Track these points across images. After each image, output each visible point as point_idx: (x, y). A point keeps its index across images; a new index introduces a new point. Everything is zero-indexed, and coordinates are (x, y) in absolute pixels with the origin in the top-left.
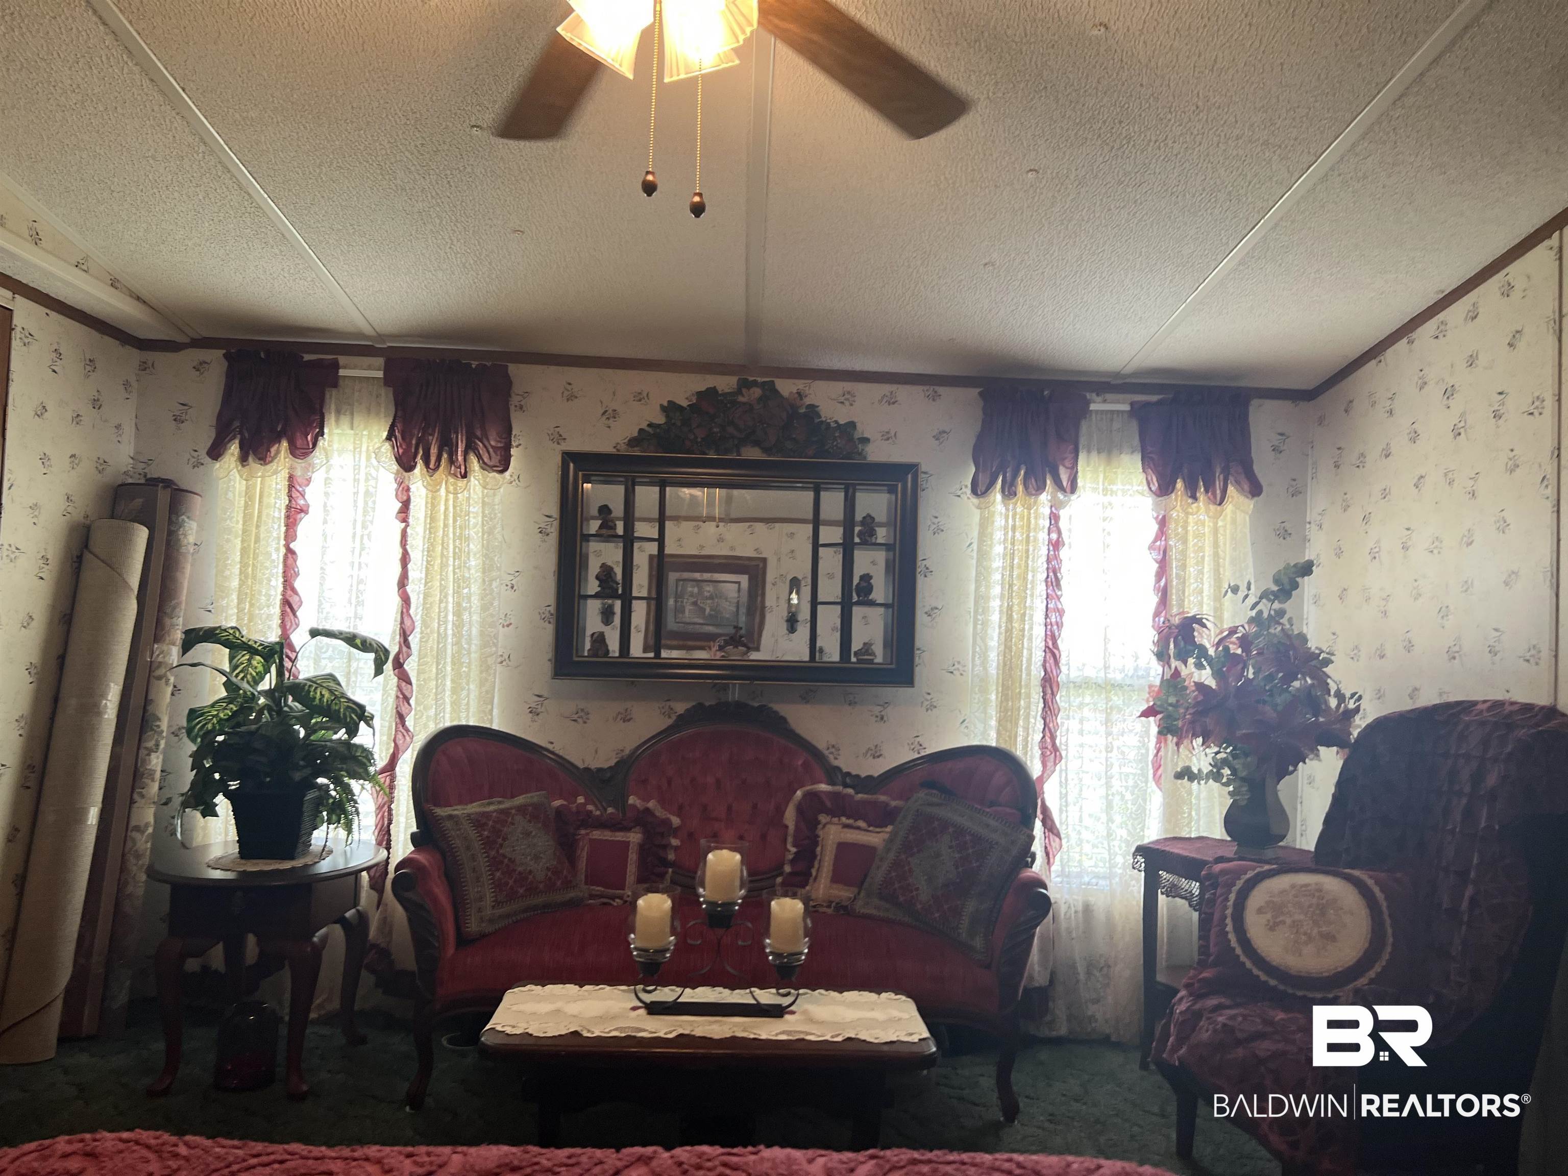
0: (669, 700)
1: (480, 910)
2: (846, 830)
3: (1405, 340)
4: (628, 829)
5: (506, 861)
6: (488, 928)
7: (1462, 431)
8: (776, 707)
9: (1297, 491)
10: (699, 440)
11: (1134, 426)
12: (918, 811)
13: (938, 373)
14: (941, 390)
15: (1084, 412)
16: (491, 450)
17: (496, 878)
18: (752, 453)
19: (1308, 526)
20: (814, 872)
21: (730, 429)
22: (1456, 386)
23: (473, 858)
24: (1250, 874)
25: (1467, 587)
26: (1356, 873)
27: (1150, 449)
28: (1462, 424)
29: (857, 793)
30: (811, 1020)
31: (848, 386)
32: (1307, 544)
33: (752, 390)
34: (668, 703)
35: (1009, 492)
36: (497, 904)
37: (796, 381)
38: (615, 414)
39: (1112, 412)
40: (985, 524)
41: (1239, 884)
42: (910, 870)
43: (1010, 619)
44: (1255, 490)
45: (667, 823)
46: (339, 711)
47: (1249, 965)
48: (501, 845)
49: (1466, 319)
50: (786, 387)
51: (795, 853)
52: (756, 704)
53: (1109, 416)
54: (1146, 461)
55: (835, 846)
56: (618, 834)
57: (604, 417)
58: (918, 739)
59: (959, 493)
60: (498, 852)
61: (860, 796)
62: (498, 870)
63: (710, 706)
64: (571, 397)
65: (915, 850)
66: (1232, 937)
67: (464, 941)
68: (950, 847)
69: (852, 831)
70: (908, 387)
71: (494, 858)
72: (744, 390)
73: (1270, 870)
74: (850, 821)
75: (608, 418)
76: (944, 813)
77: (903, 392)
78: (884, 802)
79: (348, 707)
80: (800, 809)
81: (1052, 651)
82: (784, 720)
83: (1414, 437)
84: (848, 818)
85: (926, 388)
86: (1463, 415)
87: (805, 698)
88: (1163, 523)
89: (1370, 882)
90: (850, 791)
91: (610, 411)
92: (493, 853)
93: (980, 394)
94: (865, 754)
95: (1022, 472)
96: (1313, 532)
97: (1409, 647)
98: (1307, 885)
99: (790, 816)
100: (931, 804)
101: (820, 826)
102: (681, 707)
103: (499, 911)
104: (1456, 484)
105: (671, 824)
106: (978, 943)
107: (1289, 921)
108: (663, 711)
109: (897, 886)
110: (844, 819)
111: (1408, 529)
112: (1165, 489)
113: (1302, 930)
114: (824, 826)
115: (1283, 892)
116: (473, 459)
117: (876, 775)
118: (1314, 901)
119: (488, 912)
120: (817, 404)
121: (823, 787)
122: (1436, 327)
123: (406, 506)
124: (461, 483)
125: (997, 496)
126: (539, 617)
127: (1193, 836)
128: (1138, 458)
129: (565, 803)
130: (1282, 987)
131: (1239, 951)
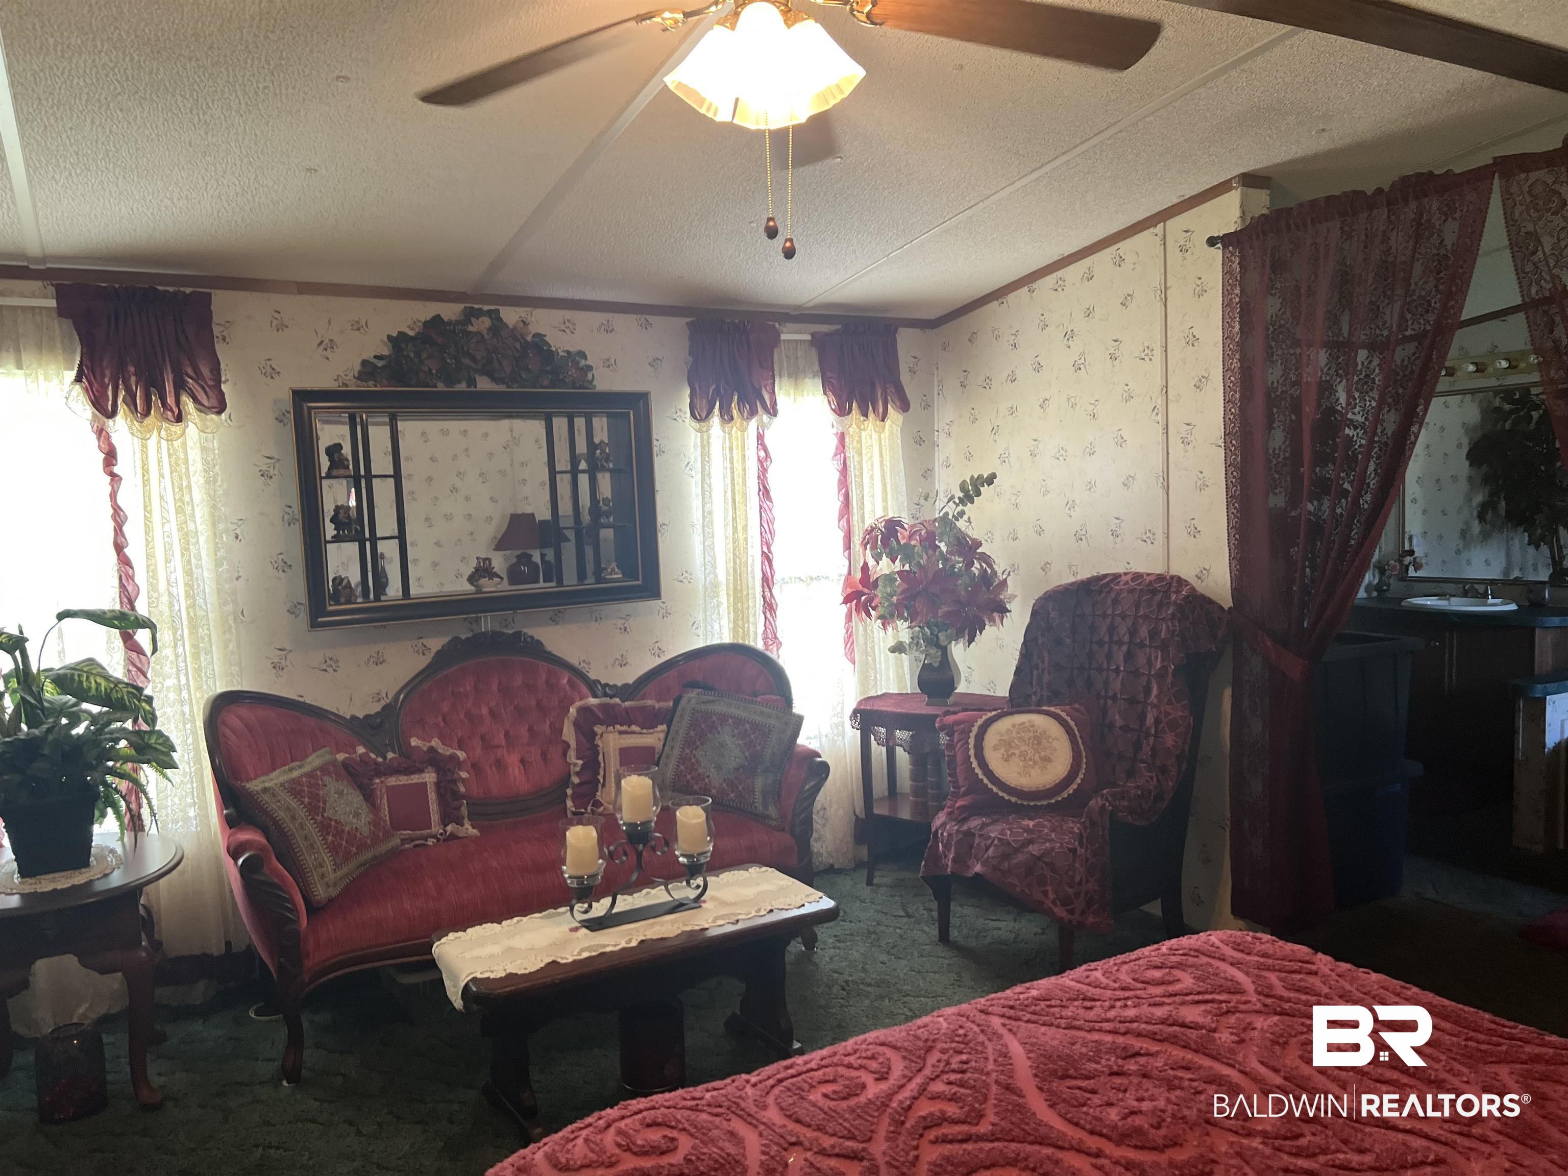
0: (421, 638)
1: (323, 876)
2: (623, 736)
3: (1026, 289)
4: (420, 771)
5: (333, 823)
6: (333, 892)
7: (1082, 366)
8: (530, 631)
9: (927, 406)
10: (434, 371)
11: (814, 353)
12: (694, 709)
13: (651, 303)
14: (652, 319)
15: (777, 341)
16: (207, 389)
17: (329, 841)
18: (484, 384)
19: (936, 433)
20: (601, 778)
21: (466, 361)
22: (1076, 331)
23: (302, 826)
24: (980, 722)
25: (1090, 486)
26: (1052, 709)
27: (829, 374)
28: (1082, 361)
29: (623, 702)
30: (724, 904)
31: (568, 314)
32: (936, 449)
33: (481, 319)
34: (421, 641)
35: (726, 416)
36: (337, 866)
37: (518, 309)
38: (332, 345)
39: (796, 341)
40: (705, 446)
41: (975, 730)
42: (698, 761)
43: (735, 529)
44: (905, 406)
45: (453, 757)
46: (122, 698)
47: (995, 789)
48: (324, 809)
49: (1082, 279)
50: (510, 316)
51: (583, 765)
52: (511, 632)
53: (795, 345)
54: (827, 386)
55: (617, 752)
56: (412, 777)
57: (322, 348)
58: (657, 645)
59: (675, 416)
60: (323, 816)
61: (627, 704)
62: (328, 834)
63: (467, 639)
64: (282, 327)
65: (698, 743)
66: (978, 771)
67: (313, 909)
68: (733, 736)
69: (628, 736)
70: (622, 316)
71: (322, 822)
72: (473, 319)
73: (995, 716)
74: (625, 728)
75: (326, 349)
76: (720, 707)
77: (619, 321)
78: (651, 706)
79: (129, 692)
80: (576, 724)
81: (767, 558)
82: (539, 643)
83: (1038, 368)
84: (622, 725)
85: (639, 316)
86: (1082, 354)
87: (554, 621)
88: (842, 437)
89: (1063, 714)
90: (617, 700)
91: (326, 341)
92: (319, 818)
93: (690, 325)
94: (613, 665)
95: (736, 398)
96: (941, 438)
97: (1040, 531)
98: (1023, 723)
99: (569, 733)
100: (705, 703)
101: (598, 737)
102: (436, 644)
103: (339, 873)
104: (1078, 407)
105: (459, 758)
106: (772, 811)
107: (1017, 752)
108: (416, 649)
109: (689, 777)
110: (618, 727)
111: (1035, 440)
112: (842, 411)
113: (1027, 758)
114: (602, 735)
115: (1009, 731)
116: (186, 400)
117: (631, 681)
118: (1031, 734)
119: (332, 877)
120: (543, 333)
121: (593, 701)
122: (1055, 281)
123: (110, 457)
124: (176, 428)
125: (716, 420)
126: (271, 566)
127: (879, 693)
128: (819, 382)
129: (347, 755)
130: (1019, 802)
131: (986, 781)
